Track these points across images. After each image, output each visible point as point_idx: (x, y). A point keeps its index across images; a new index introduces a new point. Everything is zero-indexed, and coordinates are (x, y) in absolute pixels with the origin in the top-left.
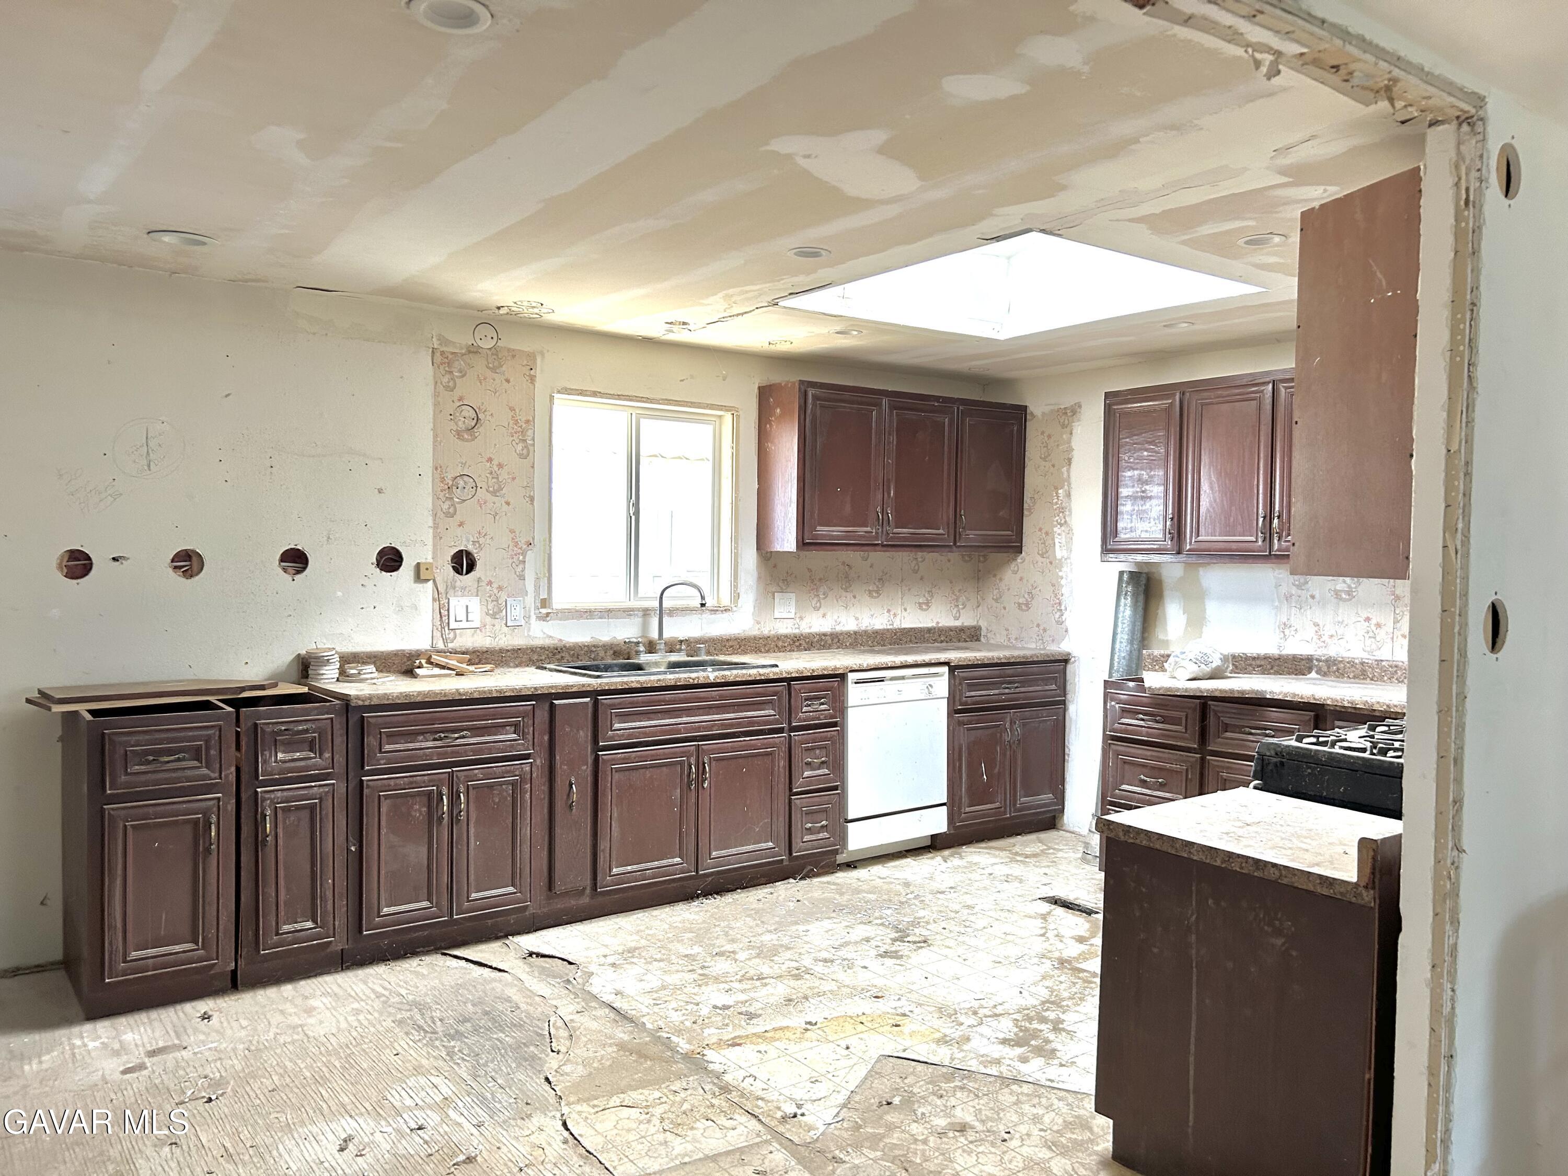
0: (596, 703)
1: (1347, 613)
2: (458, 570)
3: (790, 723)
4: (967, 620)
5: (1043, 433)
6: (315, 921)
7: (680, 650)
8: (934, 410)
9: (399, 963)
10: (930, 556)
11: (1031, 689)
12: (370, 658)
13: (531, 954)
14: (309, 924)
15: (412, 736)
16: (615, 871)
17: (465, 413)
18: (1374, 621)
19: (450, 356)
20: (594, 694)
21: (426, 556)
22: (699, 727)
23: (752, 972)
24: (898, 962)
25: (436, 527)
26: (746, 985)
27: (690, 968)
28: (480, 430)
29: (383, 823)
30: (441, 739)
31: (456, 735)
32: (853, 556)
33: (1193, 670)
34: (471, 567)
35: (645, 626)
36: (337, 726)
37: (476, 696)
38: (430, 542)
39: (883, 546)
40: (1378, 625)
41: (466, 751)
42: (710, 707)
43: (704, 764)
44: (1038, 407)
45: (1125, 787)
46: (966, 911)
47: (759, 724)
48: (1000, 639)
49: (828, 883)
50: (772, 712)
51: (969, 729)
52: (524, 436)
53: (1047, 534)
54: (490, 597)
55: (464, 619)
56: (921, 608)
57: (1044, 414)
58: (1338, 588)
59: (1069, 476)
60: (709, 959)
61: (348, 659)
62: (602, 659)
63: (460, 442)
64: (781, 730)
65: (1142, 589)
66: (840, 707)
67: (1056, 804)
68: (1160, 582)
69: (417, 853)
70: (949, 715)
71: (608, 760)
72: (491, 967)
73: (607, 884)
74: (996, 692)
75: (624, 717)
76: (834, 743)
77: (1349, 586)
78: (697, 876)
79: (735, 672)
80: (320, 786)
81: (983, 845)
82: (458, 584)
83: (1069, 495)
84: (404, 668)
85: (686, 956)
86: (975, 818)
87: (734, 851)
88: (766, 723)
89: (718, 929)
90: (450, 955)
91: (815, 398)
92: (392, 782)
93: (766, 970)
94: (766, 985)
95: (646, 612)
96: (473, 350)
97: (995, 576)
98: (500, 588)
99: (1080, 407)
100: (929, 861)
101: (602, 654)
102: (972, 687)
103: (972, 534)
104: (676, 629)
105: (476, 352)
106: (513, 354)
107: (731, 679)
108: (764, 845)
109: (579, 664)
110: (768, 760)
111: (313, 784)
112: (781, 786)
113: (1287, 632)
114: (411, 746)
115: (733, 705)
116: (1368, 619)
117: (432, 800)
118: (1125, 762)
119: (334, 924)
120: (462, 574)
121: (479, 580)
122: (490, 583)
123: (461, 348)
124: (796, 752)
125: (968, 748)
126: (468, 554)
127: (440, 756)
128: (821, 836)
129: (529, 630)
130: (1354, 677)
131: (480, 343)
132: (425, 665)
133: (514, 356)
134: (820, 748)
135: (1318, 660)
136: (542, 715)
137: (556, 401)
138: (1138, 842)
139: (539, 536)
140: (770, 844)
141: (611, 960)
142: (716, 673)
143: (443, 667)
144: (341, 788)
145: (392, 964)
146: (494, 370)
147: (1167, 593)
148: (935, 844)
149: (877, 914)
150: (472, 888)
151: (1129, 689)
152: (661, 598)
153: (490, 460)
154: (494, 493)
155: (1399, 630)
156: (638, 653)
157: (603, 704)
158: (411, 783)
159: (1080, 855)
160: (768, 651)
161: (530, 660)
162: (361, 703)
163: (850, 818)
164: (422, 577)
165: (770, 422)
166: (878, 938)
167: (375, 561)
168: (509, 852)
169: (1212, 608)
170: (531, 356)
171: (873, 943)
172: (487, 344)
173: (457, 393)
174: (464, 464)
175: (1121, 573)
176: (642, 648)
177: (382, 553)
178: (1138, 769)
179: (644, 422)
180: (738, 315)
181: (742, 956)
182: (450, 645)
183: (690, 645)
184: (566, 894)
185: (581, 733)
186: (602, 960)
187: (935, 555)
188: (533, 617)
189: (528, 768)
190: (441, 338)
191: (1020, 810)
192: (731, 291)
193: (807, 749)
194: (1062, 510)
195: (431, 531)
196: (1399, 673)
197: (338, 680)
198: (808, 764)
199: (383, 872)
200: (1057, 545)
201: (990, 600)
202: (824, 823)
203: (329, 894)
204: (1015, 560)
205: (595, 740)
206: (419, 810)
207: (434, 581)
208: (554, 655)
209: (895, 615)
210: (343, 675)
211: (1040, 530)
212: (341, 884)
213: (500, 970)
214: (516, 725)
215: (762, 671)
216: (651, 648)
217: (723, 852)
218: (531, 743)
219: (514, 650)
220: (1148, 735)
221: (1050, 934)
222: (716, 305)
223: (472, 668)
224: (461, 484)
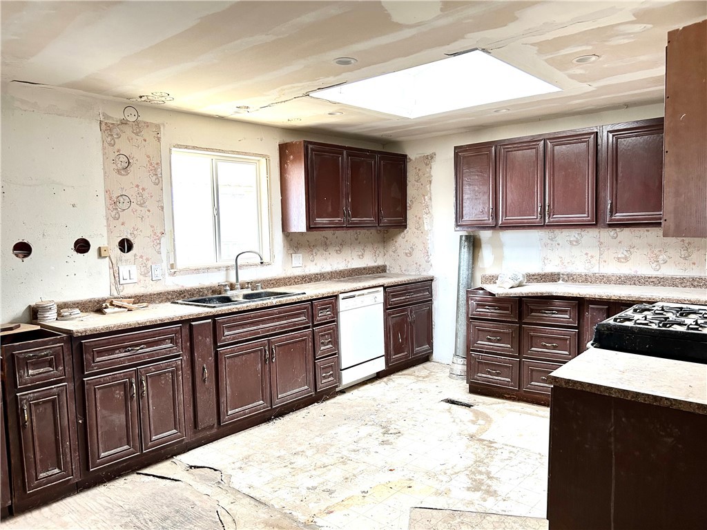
0: (214, 322)
1: (576, 251)
2: (122, 250)
3: (313, 323)
4: (380, 262)
5: (416, 168)
6: (60, 468)
7: (248, 288)
8: (368, 157)
9: (112, 483)
10: (363, 231)
11: (418, 295)
12: (74, 304)
13: (191, 467)
14: (57, 471)
15: (112, 351)
16: (230, 412)
17: (121, 159)
18: (589, 255)
19: (111, 126)
20: (213, 317)
21: (103, 243)
22: (269, 330)
23: (319, 464)
24: (391, 446)
25: (108, 226)
26: (319, 472)
27: (284, 464)
28: (131, 169)
29: (98, 404)
30: (129, 351)
31: (138, 348)
32: (328, 233)
33: (512, 283)
34: (130, 247)
35: (227, 275)
36: (65, 350)
37: (148, 324)
38: (105, 234)
39: (347, 227)
40: (592, 257)
41: (144, 356)
42: (274, 318)
43: (272, 349)
44: (413, 154)
45: (479, 342)
46: (410, 412)
47: (298, 325)
48: (397, 271)
49: (334, 403)
50: (305, 318)
51: (393, 317)
52: (156, 172)
53: (420, 218)
54: (142, 264)
55: (128, 278)
56: (360, 258)
57: (416, 159)
58: (571, 239)
59: (430, 189)
60: (292, 458)
61: (61, 307)
62: (206, 295)
63: (119, 176)
64: (308, 327)
65: (471, 244)
66: (335, 312)
67: (429, 350)
68: (480, 240)
69: (119, 419)
70: (384, 311)
71: (223, 353)
72: (170, 479)
73: (226, 420)
74: (404, 298)
75: (230, 328)
76: (334, 331)
77: (577, 238)
78: (272, 409)
79: (285, 298)
80: (58, 387)
81: (400, 373)
82: (123, 258)
83: (431, 199)
84: (96, 309)
85: (279, 457)
86: (397, 361)
87: (289, 393)
88: (302, 324)
89: (289, 438)
90: (143, 474)
91: (312, 150)
92: (102, 380)
93: (326, 461)
94: (329, 470)
95: (227, 268)
96: (124, 122)
97: (393, 240)
98: (147, 260)
99: (435, 155)
100: (379, 385)
101: (206, 292)
102: (394, 296)
103: (385, 220)
104: (246, 276)
105: (126, 124)
106: (147, 125)
107: (284, 302)
108: (303, 388)
109: (194, 299)
110: (303, 344)
111: (53, 387)
112: (310, 356)
113: (546, 261)
114: (112, 357)
115: (285, 316)
116: (587, 254)
117: (126, 387)
118: (479, 330)
119: (72, 468)
120: (124, 252)
121: (135, 255)
122: (141, 257)
123: (117, 121)
124: (317, 338)
125: (393, 326)
126: (128, 241)
127: (130, 360)
128: (330, 379)
129: (165, 282)
130: (582, 282)
131: (128, 119)
132: (109, 306)
133: (148, 126)
134: (327, 334)
135: (562, 274)
136: (186, 331)
137: (172, 152)
138: (575, 388)
139: (168, 228)
140: (306, 387)
141: (238, 465)
142: (277, 300)
143: (120, 307)
144: (71, 386)
145: (108, 485)
146: (137, 134)
147: (483, 245)
148: (379, 376)
149: (368, 419)
150: (153, 434)
151: (480, 294)
152: (236, 260)
153: (137, 186)
154: (141, 205)
155: (602, 258)
156: (226, 291)
157: (218, 322)
158: (113, 378)
159: (448, 374)
160: (290, 285)
161: (167, 298)
162: (80, 335)
163: (343, 368)
164: (103, 255)
165: (286, 163)
166: (375, 433)
167: (73, 247)
168: (172, 411)
169: (507, 252)
170: (158, 126)
171: (374, 436)
172: (132, 119)
173: (117, 147)
174: (122, 189)
175: (461, 236)
176: (228, 288)
177: (77, 243)
178: (487, 333)
179: (220, 164)
180: (282, 102)
181: (309, 453)
182: (121, 294)
183: (253, 284)
184: (204, 429)
185: (208, 339)
186: (233, 466)
187: (365, 231)
188: (167, 274)
189: (180, 362)
190: (104, 115)
191: (416, 354)
192: (285, 87)
193: (322, 336)
194: (427, 206)
195: (106, 228)
196: (605, 279)
197: (57, 319)
198: (322, 343)
199: (100, 433)
200: (425, 223)
201: (391, 253)
202: (331, 372)
203: (68, 451)
204: (403, 231)
205: (215, 342)
206: (119, 394)
207: (109, 257)
208: (180, 295)
209: (348, 262)
210: (60, 316)
211: (416, 216)
212: (75, 443)
213: (176, 480)
214: (171, 339)
215: (299, 297)
216: (232, 287)
217: (284, 395)
218: (180, 348)
219: (158, 294)
220: (491, 316)
221: (457, 421)
222: (272, 96)
223: (136, 306)
224: (122, 200)
